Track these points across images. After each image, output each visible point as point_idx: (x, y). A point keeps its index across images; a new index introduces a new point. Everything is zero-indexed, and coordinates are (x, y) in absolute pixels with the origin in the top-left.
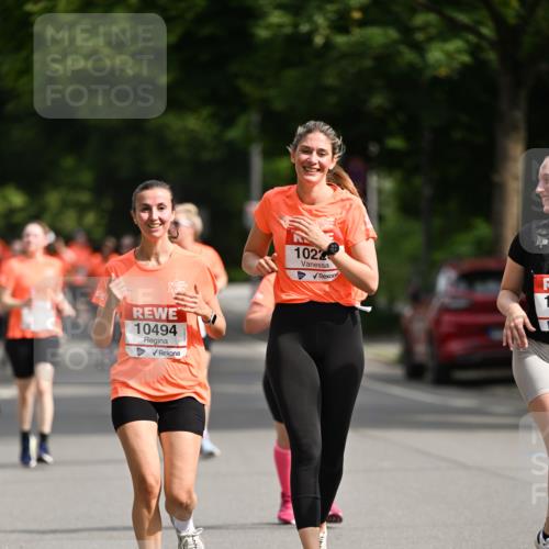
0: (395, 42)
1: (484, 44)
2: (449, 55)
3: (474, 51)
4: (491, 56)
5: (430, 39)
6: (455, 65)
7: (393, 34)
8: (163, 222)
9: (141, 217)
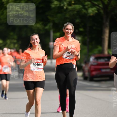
0: (81, 8)
1: (100, 9)
2: (93, 11)
3: (98, 10)
4: (102, 11)
5: (89, 8)
6: (94, 13)
7: (81, 6)
8: (37, 42)
9: (32, 42)
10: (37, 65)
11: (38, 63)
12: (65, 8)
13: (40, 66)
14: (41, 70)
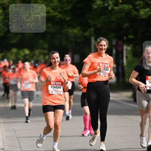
8: (58, 62)
9: (53, 61)
10: (56, 88)
11: (57, 86)
12: (110, 8)
13: (59, 89)
14: (61, 93)
